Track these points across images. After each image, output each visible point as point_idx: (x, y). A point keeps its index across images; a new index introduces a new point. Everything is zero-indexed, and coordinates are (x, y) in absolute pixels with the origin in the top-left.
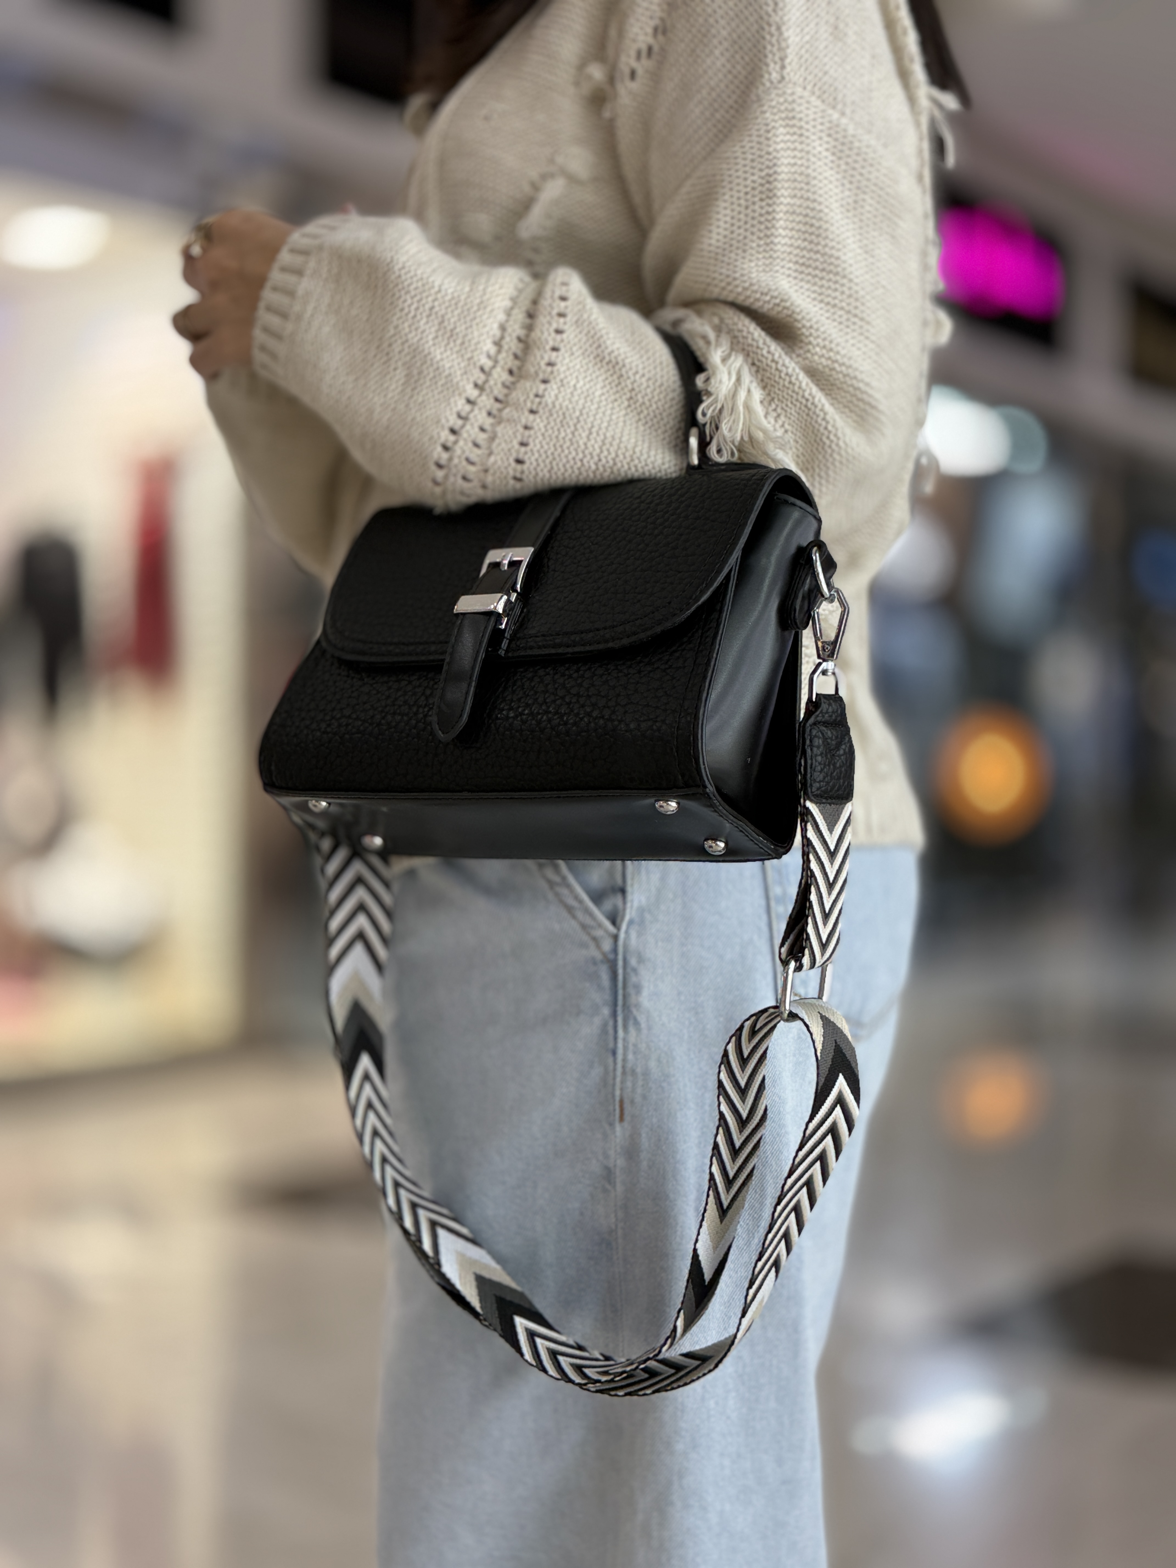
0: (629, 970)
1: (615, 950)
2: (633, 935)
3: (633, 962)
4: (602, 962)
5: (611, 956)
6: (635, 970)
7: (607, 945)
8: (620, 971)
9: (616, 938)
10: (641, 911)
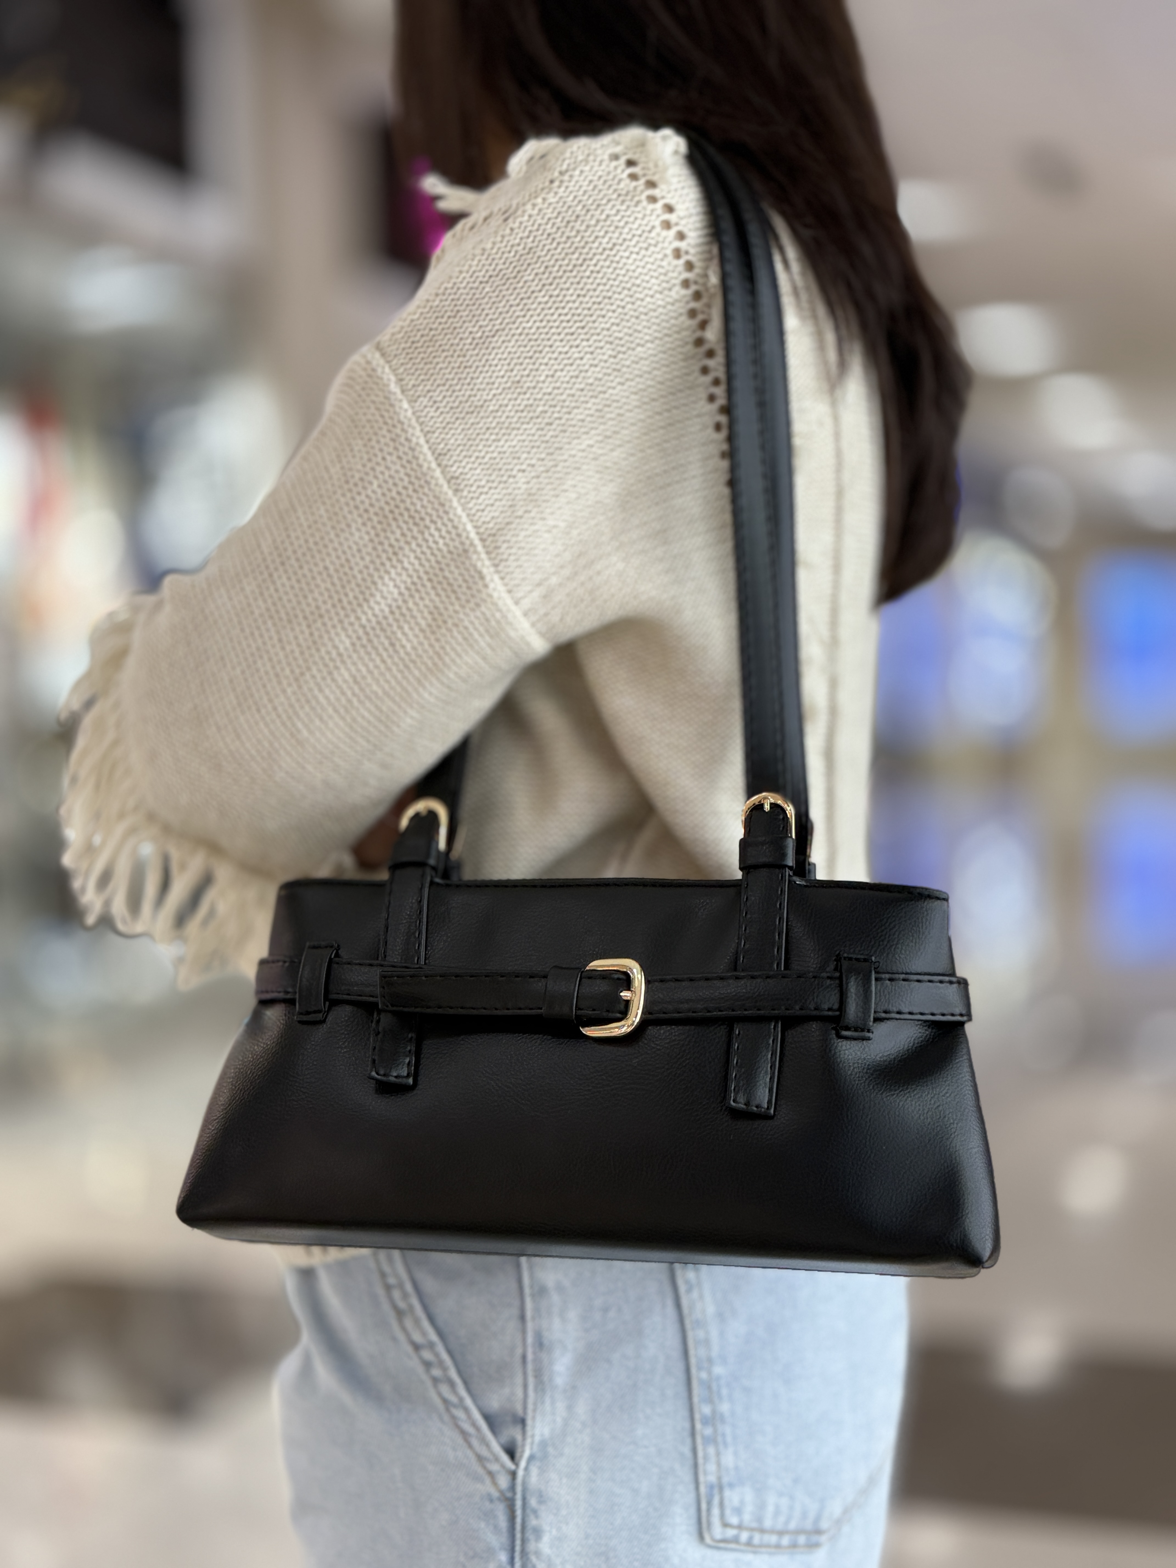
0: (528, 1511)
1: (513, 1488)
2: (534, 1471)
3: (533, 1502)
4: (499, 1499)
5: (509, 1495)
6: (535, 1512)
7: (503, 1482)
8: (519, 1513)
9: (513, 1474)
10: (544, 1444)
